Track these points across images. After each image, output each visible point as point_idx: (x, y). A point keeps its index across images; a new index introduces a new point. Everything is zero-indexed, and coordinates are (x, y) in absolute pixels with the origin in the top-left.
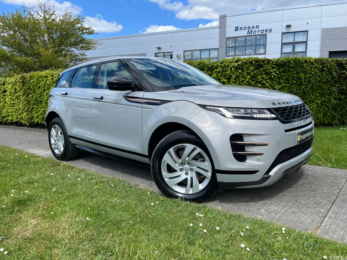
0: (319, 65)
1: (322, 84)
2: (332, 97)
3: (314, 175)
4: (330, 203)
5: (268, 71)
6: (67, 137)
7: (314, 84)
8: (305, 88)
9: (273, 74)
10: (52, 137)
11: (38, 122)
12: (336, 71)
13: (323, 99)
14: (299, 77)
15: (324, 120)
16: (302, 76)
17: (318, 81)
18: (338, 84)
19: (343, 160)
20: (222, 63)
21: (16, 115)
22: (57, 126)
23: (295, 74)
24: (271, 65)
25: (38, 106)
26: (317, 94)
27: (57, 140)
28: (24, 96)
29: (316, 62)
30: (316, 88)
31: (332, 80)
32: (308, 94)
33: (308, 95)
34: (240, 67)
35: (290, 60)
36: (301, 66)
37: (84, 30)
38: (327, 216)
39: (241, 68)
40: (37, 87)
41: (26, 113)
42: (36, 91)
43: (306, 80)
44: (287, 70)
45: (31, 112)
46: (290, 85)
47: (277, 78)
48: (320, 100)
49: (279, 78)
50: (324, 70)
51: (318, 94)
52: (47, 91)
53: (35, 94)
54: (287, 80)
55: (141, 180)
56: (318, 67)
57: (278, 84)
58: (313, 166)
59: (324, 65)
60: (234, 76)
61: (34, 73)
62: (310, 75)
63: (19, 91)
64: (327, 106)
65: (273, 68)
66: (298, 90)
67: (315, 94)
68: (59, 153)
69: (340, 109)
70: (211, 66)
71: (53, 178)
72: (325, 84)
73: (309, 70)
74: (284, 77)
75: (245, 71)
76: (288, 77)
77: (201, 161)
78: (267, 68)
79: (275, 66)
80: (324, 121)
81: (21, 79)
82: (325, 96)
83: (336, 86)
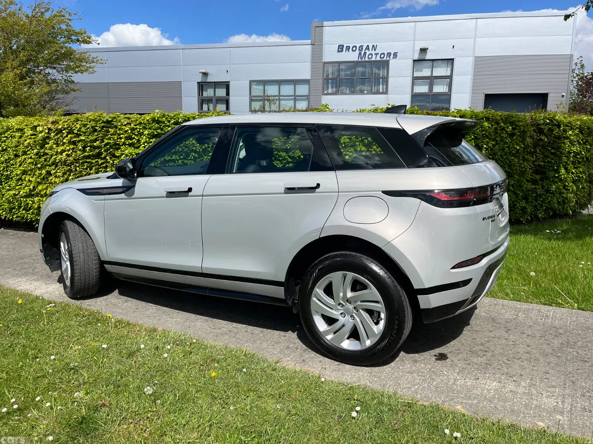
3: (565, 326)
37: (72, 35)
50: (514, 134)
58: (551, 308)
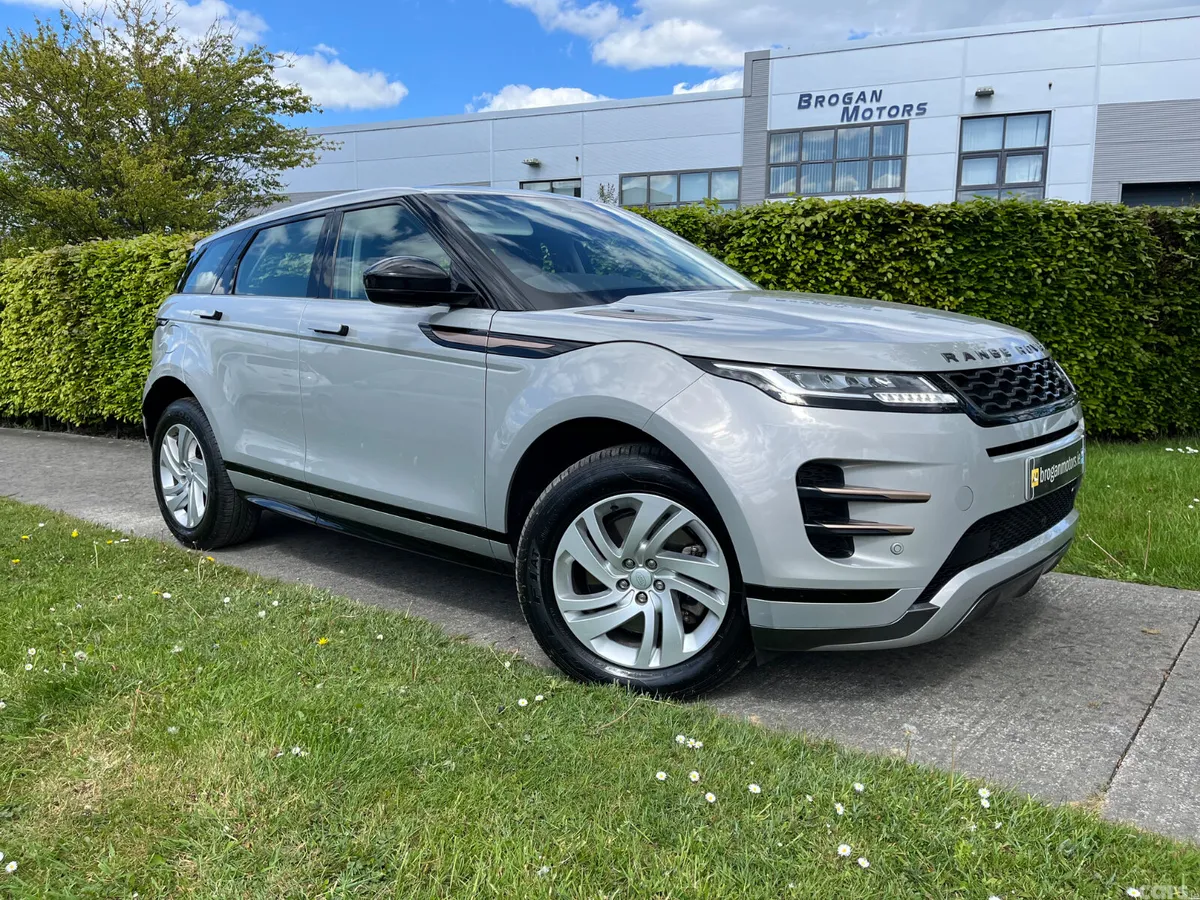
0: (1093, 230)
1: (1101, 294)
2: (1136, 339)
3: (1081, 607)
4: (1138, 705)
5: (915, 249)
6: (218, 468)
7: (1075, 293)
8: (1043, 309)
9: (935, 255)
10: (164, 465)
11: (112, 416)
12: (1151, 252)
13: (1103, 347)
14: (1023, 269)
15: (1106, 419)
16: (1034, 266)
17: (1089, 284)
18: (1158, 295)
19: (1177, 557)
20: (756, 218)
21: (38, 391)
22: (182, 428)
23: (1011, 258)
24: (926, 226)
25: (114, 360)
26: (1086, 329)
27: (184, 477)
28: (65, 324)
29: (1083, 218)
30: (1081, 309)
31: (1137, 282)
32: (1054, 329)
33: (1055, 333)
34: (820, 234)
35: (995, 209)
36: (1032, 232)
37: (274, 96)
38: (1130, 752)
39: (823, 235)
40: (112, 293)
41: (73, 383)
42: (107, 305)
43: (1049, 281)
44: (983, 244)
45: (90, 381)
46: (994, 297)
47: (948, 272)
48: (1094, 350)
49: (954, 272)
50: (1109, 248)
51: (1090, 330)
52: (147, 307)
53: (104, 317)
54: (980, 279)
55: (478, 618)
56: (1090, 235)
57: (949, 293)
58: (1074, 577)
59: (1110, 231)
60: (800, 264)
61: (102, 246)
62: (1061, 264)
63: (48, 307)
64: (1118, 373)
65: (934, 236)
66: (1020, 313)
67: (1079, 331)
68: (189, 523)
69: (1164, 381)
70: (717, 229)
71: (171, 610)
72: (1113, 295)
73: (1059, 245)
74: (971, 267)
75: (837, 247)
76: (986, 270)
77: (691, 553)
78: (915, 235)
79: (943, 231)
80: (1105, 422)
81: (54, 264)
82: (1110, 338)
83: (1151, 301)
